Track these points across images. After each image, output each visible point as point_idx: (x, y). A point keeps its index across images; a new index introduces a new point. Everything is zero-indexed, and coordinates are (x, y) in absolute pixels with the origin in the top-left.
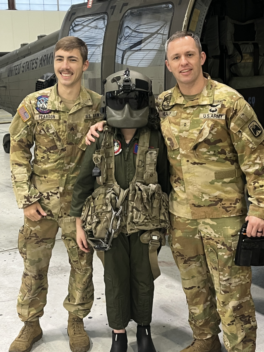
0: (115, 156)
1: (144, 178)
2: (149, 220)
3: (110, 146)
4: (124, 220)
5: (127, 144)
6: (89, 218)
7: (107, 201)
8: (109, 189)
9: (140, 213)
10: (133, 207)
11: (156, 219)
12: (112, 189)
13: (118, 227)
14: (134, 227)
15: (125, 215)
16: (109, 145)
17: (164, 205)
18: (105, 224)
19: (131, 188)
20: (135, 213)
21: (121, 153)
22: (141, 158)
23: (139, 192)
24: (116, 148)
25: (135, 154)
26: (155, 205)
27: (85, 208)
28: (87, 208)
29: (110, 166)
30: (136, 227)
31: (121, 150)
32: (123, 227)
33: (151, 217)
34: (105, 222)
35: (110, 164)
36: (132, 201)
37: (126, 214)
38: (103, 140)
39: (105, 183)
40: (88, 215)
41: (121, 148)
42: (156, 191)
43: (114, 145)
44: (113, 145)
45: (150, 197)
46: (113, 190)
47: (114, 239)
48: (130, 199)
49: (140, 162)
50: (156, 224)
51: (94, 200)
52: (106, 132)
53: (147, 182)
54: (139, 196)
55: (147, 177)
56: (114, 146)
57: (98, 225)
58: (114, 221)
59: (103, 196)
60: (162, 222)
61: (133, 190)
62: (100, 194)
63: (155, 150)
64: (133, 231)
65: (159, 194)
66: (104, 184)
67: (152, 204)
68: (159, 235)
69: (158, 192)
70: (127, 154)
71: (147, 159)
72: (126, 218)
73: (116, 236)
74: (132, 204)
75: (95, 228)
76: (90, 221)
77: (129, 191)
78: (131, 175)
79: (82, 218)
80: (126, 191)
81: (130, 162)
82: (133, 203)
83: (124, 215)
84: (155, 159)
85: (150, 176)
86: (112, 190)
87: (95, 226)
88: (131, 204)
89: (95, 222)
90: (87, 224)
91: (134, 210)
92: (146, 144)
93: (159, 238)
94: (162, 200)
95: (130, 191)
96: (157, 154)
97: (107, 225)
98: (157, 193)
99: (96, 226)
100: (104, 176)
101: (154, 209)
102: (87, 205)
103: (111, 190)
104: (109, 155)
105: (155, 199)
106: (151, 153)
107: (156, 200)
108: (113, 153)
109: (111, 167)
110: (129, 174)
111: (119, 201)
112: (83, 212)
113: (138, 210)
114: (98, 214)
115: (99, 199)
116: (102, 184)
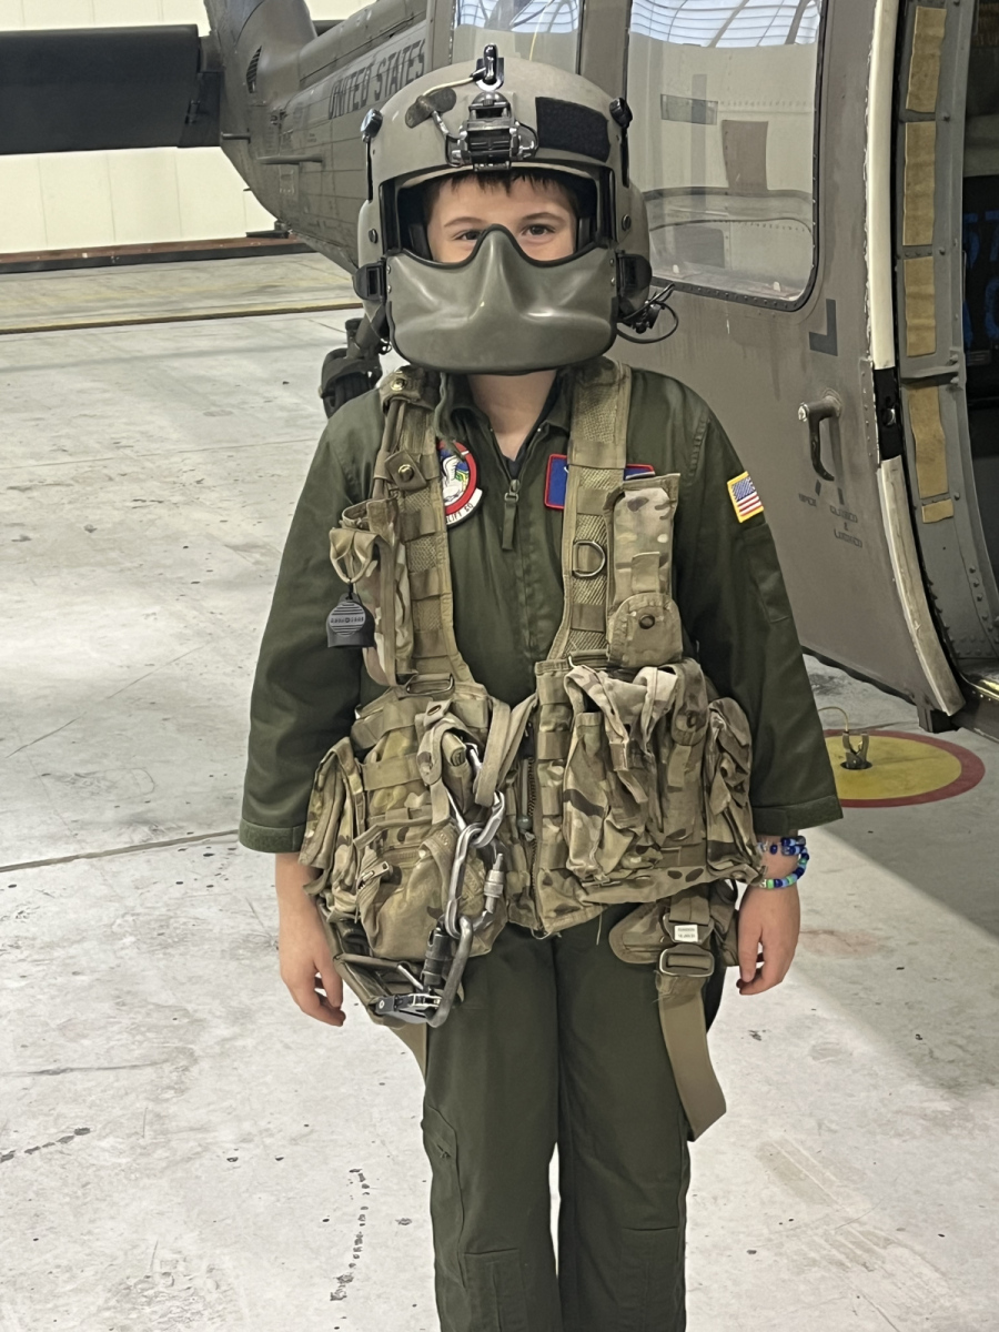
0: (450, 529)
1: (610, 637)
2: (651, 853)
3: (421, 481)
4: (521, 862)
5: (507, 460)
6: (343, 854)
7: (425, 769)
8: (431, 705)
9: (599, 820)
10: (562, 796)
11: (688, 842)
12: (445, 704)
13: (489, 905)
14: (575, 897)
15: (522, 837)
16: (411, 474)
17: (724, 773)
18: (423, 889)
19: (543, 692)
20: (576, 823)
21: (479, 509)
22: (590, 530)
23: (589, 719)
24: (454, 487)
25: (554, 513)
26: (673, 779)
27: (319, 804)
28: (331, 807)
29: (426, 584)
30: (583, 897)
31: (478, 494)
32: (517, 899)
33: (660, 839)
34: (423, 875)
35: (426, 575)
36: (555, 764)
37: (531, 830)
38: (382, 452)
39: (407, 677)
40: (336, 841)
41: (478, 486)
42: (679, 704)
43: (442, 472)
44: (435, 473)
45: (647, 739)
46: (452, 709)
47: (472, 963)
48: (542, 754)
49: (585, 551)
50: (685, 871)
51: (362, 761)
52: (392, 407)
53: (624, 658)
54: (590, 737)
55: (626, 632)
56: (441, 478)
57: (389, 895)
58: (468, 870)
59: (405, 743)
60: (717, 858)
61: (555, 706)
62: (388, 733)
63: (660, 485)
64: (568, 921)
65: (692, 714)
66: (400, 680)
67: (662, 770)
68: (705, 920)
69: (690, 707)
70: (510, 514)
71: (619, 537)
72: (529, 851)
73: (483, 947)
74: (552, 779)
75: (374, 911)
76: (347, 872)
77: (536, 710)
78: (543, 624)
79: (305, 856)
80: (520, 709)
81: (534, 557)
82: (558, 770)
83: (516, 835)
84: (661, 532)
85: (643, 626)
86: (445, 713)
87: (374, 902)
88: (553, 777)
89: (373, 878)
90: (335, 883)
91: (569, 806)
92: (608, 452)
93: (707, 934)
94: (712, 746)
95: (544, 713)
96: (670, 503)
97: (435, 895)
98: (682, 711)
99: (381, 897)
100: (400, 642)
101: (673, 797)
102: (327, 789)
103: (439, 714)
104: (417, 528)
105: (673, 742)
106: (637, 505)
107: (679, 747)
108: (441, 513)
109: (435, 592)
110: (532, 621)
111: (488, 769)
112: (310, 824)
113: (588, 808)
114: (384, 835)
115: (384, 756)
116: (392, 681)
